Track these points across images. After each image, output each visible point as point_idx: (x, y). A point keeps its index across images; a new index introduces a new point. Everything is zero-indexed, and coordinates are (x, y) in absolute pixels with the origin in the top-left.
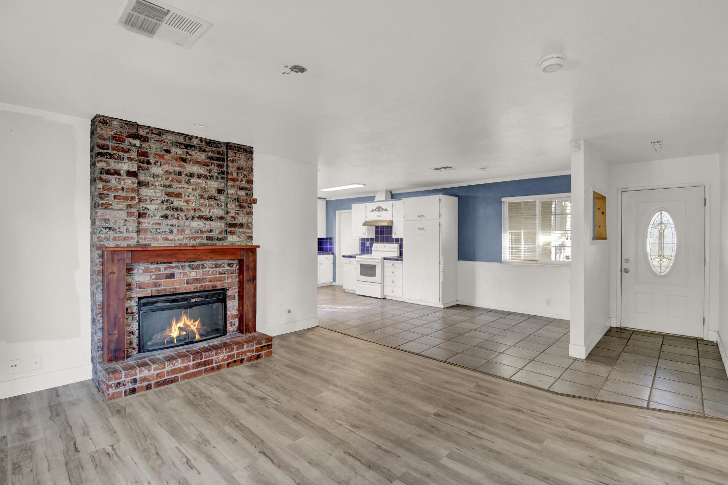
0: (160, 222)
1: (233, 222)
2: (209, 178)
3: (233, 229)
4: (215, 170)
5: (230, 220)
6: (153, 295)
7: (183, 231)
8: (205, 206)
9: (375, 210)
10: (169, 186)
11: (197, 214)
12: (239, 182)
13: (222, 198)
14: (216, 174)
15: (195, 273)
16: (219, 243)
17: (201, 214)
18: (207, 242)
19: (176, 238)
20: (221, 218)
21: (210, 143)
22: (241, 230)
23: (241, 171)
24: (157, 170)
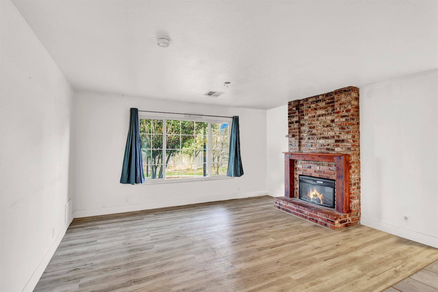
0: (307, 141)
1: (338, 139)
2: (327, 115)
3: (338, 144)
4: (330, 109)
5: (336, 138)
6: (304, 174)
7: (316, 145)
8: (325, 131)
10: (310, 124)
11: (322, 136)
12: (341, 113)
13: (334, 125)
14: (331, 112)
15: (319, 168)
16: (330, 152)
17: (323, 135)
18: (326, 151)
19: (313, 149)
20: (333, 137)
21: (327, 95)
22: (343, 144)
23: (342, 106)
24: (306, 117)
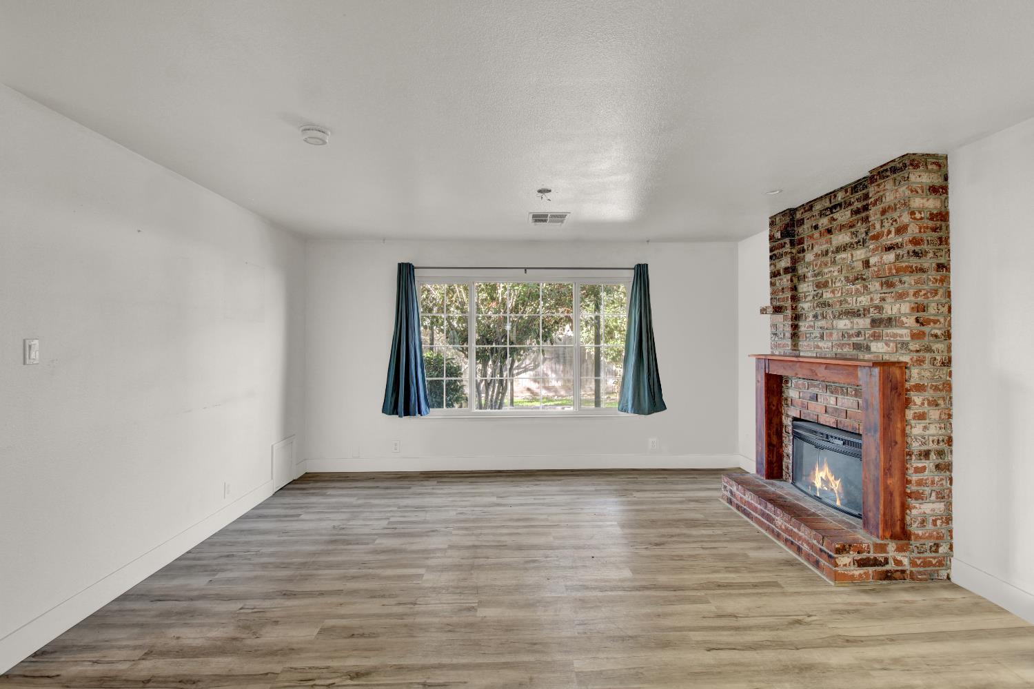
0: (812, 324)
1: (877, 316)
2: (855, 245)
3: (877, 330)
4: (862, 228)
5: (873, 313)
6: (802, 418)
7: (831, 334)
8: (852, 293)
10: (818, 274)
11: (843, 308)
12: (885, 238)
13: (869, 274)
14: (864, 235)
15: (834, 399)
16: (861, 355)
17: (847, 306)
18: (853, 352)
19: (825, 346)
20: (866, 311)
21: (855, 187)
22: (890, 331)
23: (888, 215)
24: (809, 257)
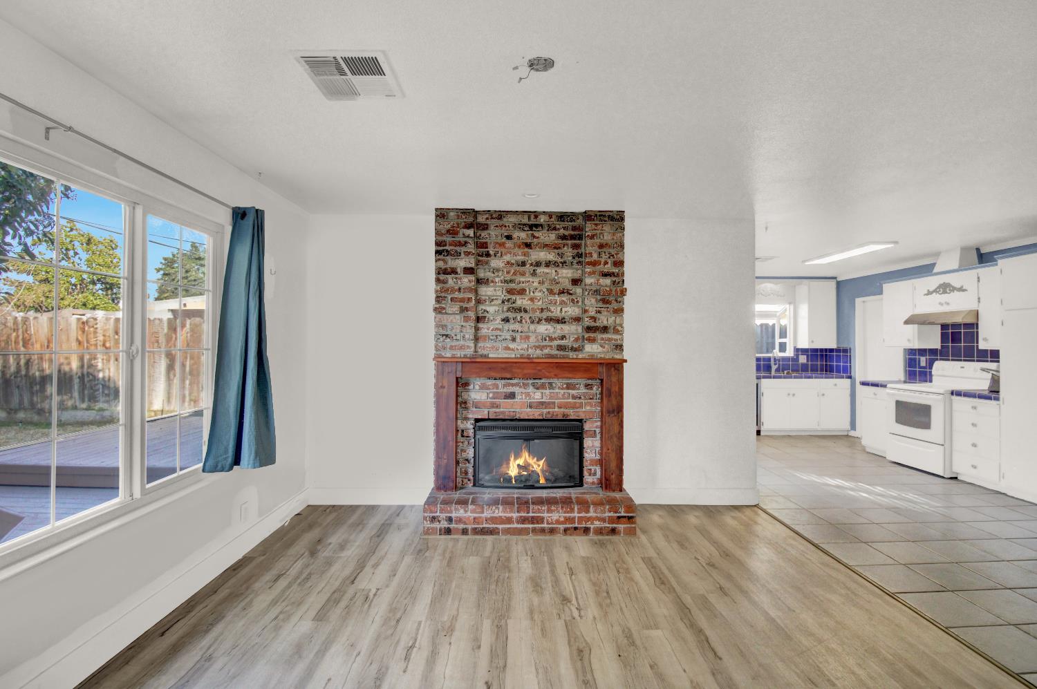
0: (500, 327)
1: (593, 324)
2: (561, 265)
3: (592, 335)
4: (569, 253)
5: (587, 322)
6: (491, 417)
7: (528, 338)
8: (555, 303)
9: (935, 291)
10: (511, 281)
11: (545, 315)
12: (602, 266)
13: (578, 290)
14: (570, 258)
15: (540, 394)
16: (572, 355)
17: (549, 314)
18: (557, 352)
19: (519, 348)
20: (578, 320)
21: (562, 217)
22: (605, 336)
23: (604, 250)
24: (495, 263)
